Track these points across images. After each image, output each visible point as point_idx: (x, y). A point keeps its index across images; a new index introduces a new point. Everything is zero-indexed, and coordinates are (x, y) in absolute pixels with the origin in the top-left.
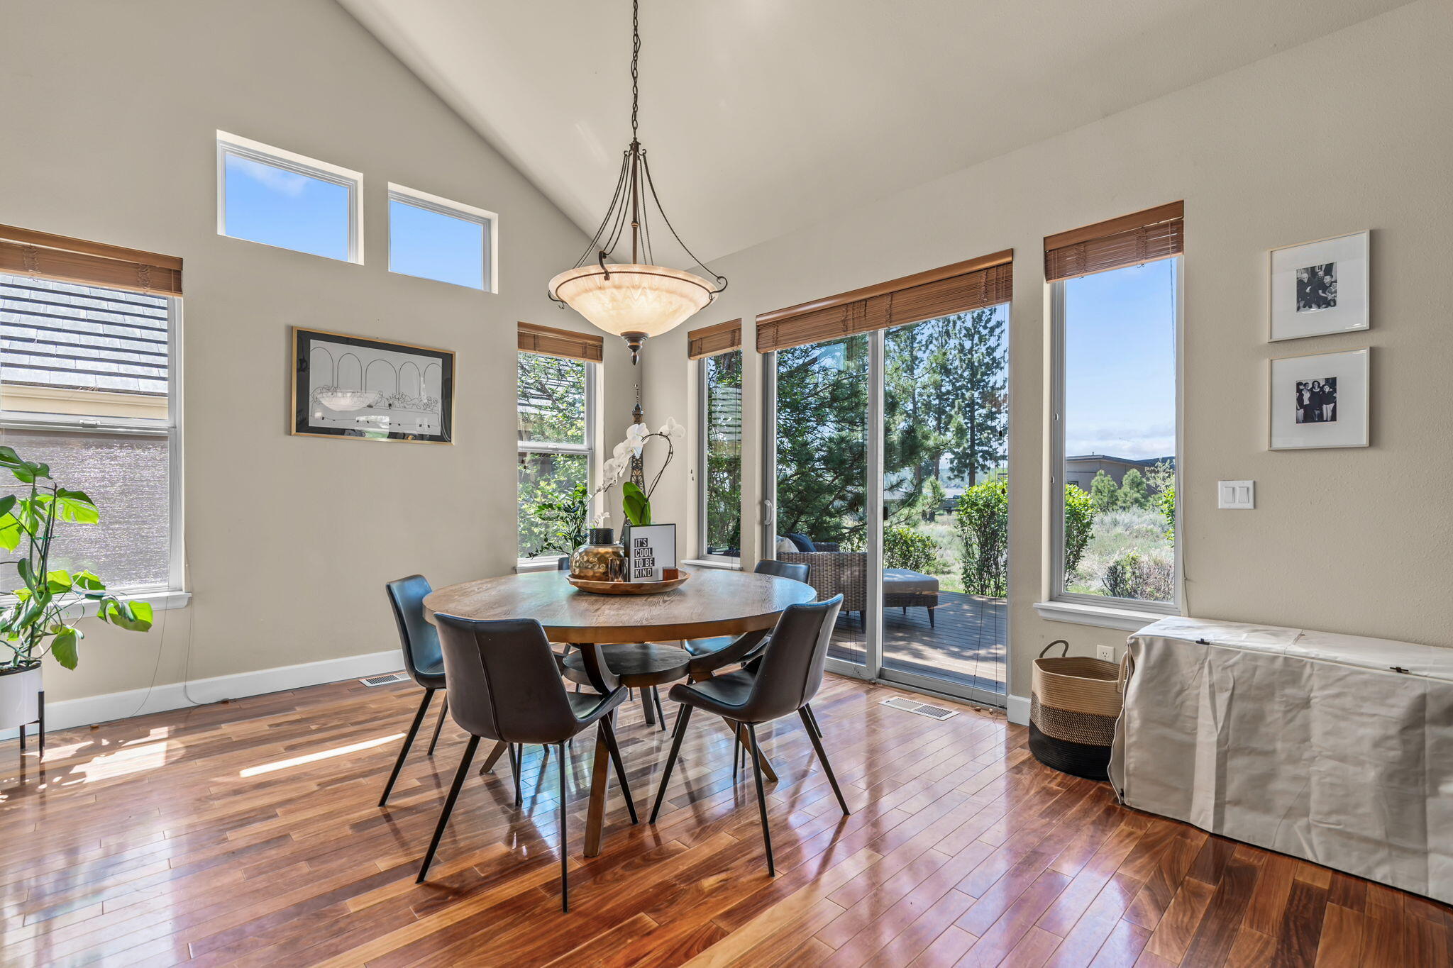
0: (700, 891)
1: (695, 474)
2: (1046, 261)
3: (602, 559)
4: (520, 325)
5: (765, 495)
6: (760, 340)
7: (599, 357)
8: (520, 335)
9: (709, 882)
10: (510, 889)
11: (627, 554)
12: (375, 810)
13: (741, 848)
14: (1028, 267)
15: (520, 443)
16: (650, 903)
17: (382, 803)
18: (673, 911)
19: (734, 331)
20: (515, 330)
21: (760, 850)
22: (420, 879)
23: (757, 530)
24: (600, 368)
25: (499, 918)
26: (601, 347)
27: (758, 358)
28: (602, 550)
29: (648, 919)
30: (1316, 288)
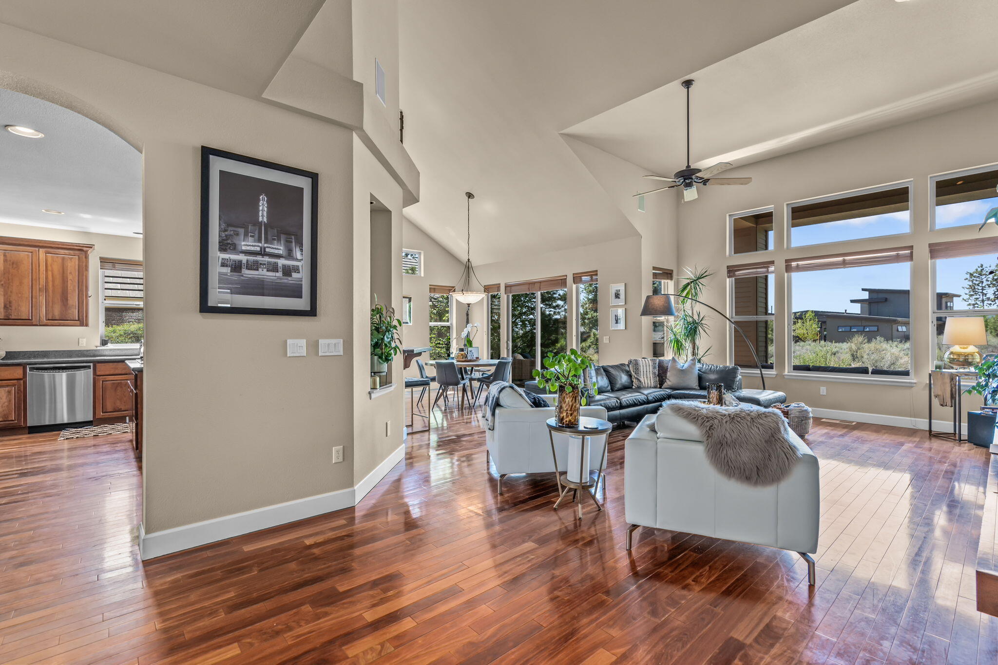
1: (486, 333)
2: (574, 279)
3: (462, 355)
4: (430, 285)
5: (508, 340)
6: (506, 291)
8: (430, 288)
11: (467, 354)
14: (570, 280)
15: (430, 323)
19: (498, 287)
20: (429, 287)
23: (506, 350)
27: (506, 296)
28: (462, 353)
30: (617, 296)
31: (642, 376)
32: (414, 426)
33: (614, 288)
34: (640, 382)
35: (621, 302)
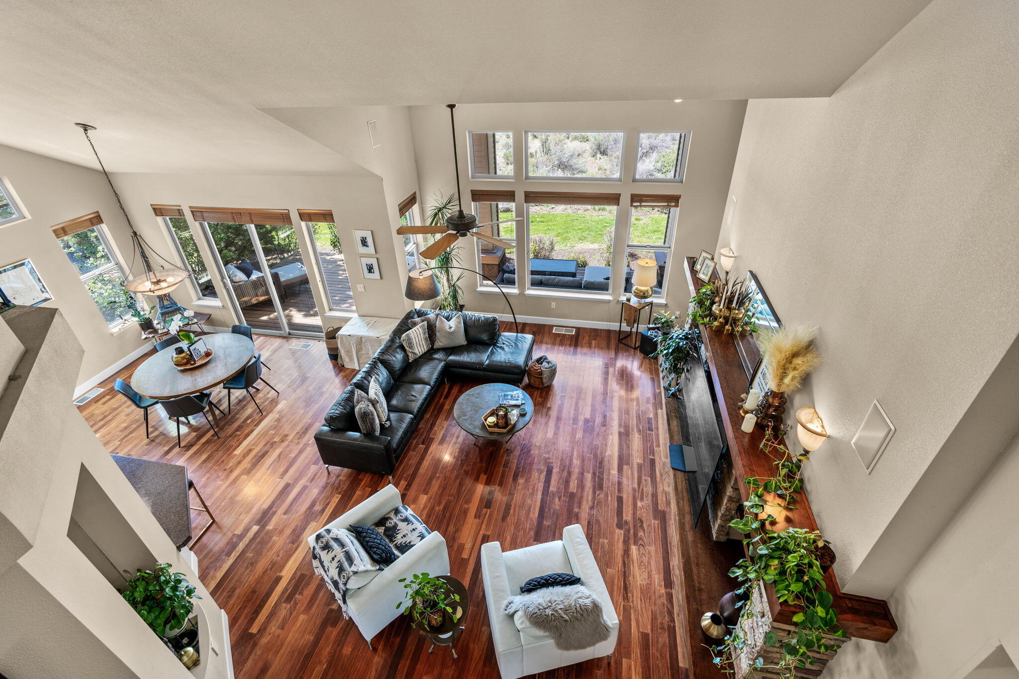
0: (248, 424)
6: (195, 217)
7: (101, 221)
9: (249, 421)
10: (203, 440)
11: (191, 354)
12: (147, 441)
13: (254, 411)
16: (237, 430)
17: (148, 438)
18: (243, 429)
21: (259, 410)
22: (180, 447)
23: (224, 290)
24: (104, 226)
25: (204, 446)
26: (99, 216)
27: (197, 223)
29: (238, 433)
30: (364, 242)
31: (416, 348)
32: (216, 520)
33: (359, 234)
34: (415, 354)
35: (371, 250)
